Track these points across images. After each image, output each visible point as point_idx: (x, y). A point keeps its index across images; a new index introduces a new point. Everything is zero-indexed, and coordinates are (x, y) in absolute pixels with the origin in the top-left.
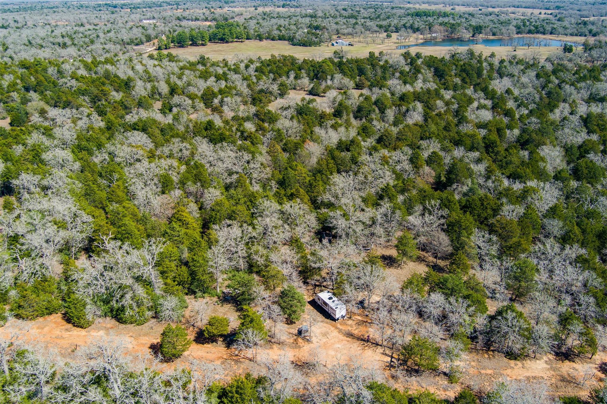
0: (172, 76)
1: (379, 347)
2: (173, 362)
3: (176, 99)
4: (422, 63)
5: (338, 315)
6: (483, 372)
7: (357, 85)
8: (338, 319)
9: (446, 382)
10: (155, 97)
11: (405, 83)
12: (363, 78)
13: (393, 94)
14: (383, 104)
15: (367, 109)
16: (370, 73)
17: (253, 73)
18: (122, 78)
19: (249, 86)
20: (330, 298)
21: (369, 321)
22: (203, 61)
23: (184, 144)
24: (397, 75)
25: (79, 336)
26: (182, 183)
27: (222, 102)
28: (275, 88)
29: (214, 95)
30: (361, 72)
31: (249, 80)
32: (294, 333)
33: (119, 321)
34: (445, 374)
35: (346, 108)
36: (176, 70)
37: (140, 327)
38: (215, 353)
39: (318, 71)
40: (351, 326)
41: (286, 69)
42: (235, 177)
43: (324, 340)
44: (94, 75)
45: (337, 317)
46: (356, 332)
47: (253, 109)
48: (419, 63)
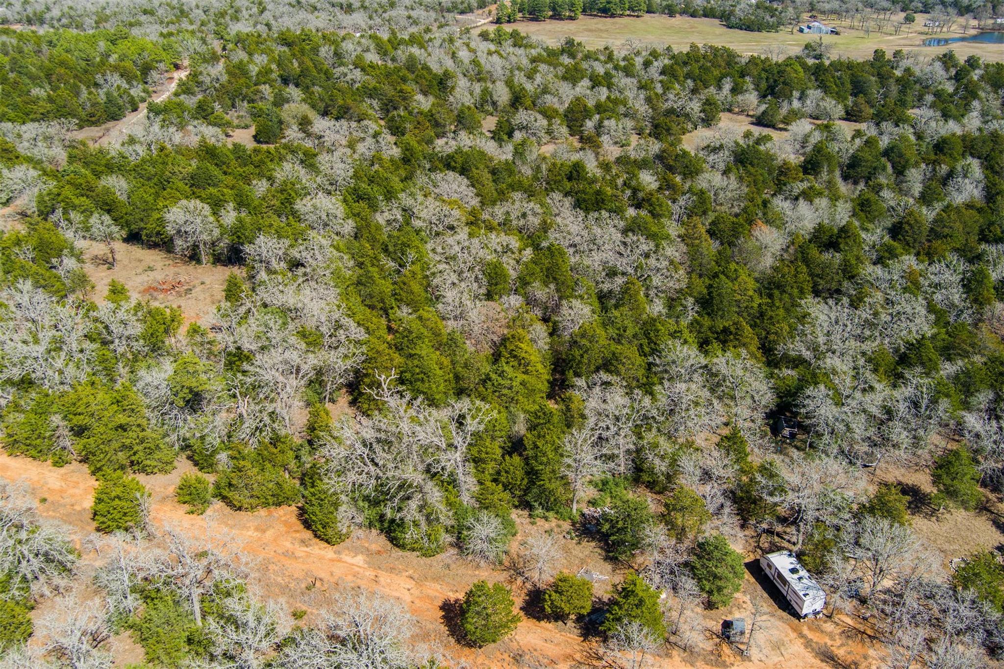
0: (517, 72)
3: (522, 116)
4: (982, 77)
5: (806, 609)
7: (847, 113)
8: (806, 615)
10: (486, 108)
11: (946, 116)
12: (861, 99)
13: (919, 137)
14: (901, 156)
15: (869, 164)
16: (875, 91)
17: (657, 77)
18: (435, 71)
19: (648, 100)
20: (794, 571)
21: (869, 632)
22: (570, 48)
23: (532, 204)
24: (929, 98)
25: (321, 558)
26: (524, 282)
27: (599, 126)
28: (695, 107)
29: (587, 114)
30: (858, 88)
31: (650, 89)
32: (714, 629)
33: (391, 542)
35: (829, 158)
36: (525, 62)
37: (428, 560)
38: (558, 644)
39: (775, 81)
40: (831, 636)
41: (716, 73)
42: (620, 280)
43: (774, 658)
44: (390, 64)
45: (804, 612)
46: (841, 652)
47: (655, 147)
48: (975, 78)
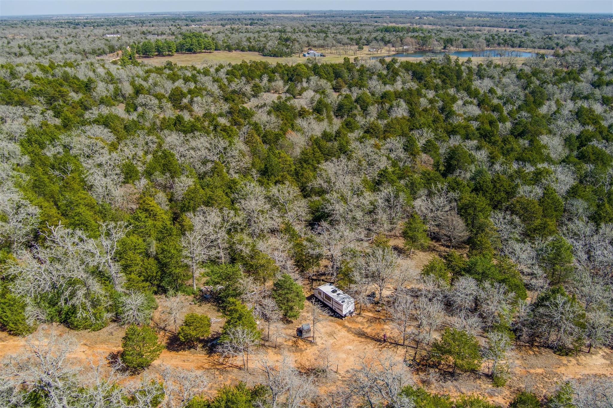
0: (137, 78)
1: (400, 348)
2: (138, 374)
3: (141, 99)
4: (400, 66)
5: (345, 312)
6: (532, 371)
7: (334, 88)
8: (345, 316)
9: (490, 386)
10: (118, 99)
11: (385, 84)
12: (340, 80)
13: (373, 95)
14: (364, 102)
15: (348, 107)
16: (346, 75)
17: (224, 76)
18: (81, 79)
19: (220, 87)
20: (334, 291)
21: (383, 318)
22: (169, 66)
23: (151, 138)
24: (375, 77)
26: (149, 174)
27: (191, 101)
28: (248, 89)
29: (183, 95)
30: (337, 75)
31: (220, 82)
32: (292, 334)
33: (69, 327)
34: (487, 376)
35: (326, 106)
36: (141, 73)
37: (97, 333)
38: (193, 361)
39: (292, 75)
40: (362, 323)
41: (258, 73)
42: (210, 165)
43: (331, 341)
44: (50, 78)
45: (344, 313)
46: (368, 331)
47: (226, 107)
48: (397, 67)
